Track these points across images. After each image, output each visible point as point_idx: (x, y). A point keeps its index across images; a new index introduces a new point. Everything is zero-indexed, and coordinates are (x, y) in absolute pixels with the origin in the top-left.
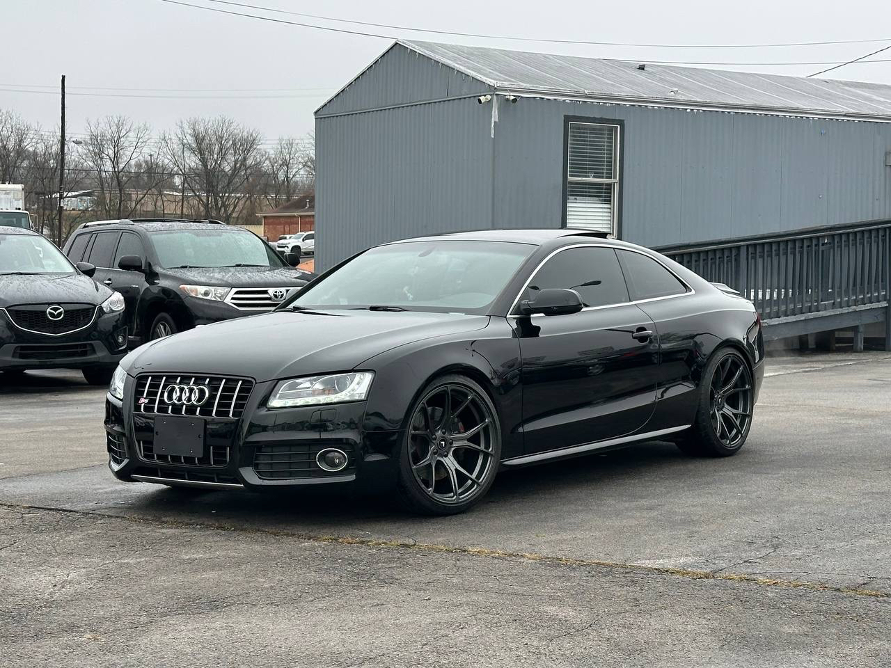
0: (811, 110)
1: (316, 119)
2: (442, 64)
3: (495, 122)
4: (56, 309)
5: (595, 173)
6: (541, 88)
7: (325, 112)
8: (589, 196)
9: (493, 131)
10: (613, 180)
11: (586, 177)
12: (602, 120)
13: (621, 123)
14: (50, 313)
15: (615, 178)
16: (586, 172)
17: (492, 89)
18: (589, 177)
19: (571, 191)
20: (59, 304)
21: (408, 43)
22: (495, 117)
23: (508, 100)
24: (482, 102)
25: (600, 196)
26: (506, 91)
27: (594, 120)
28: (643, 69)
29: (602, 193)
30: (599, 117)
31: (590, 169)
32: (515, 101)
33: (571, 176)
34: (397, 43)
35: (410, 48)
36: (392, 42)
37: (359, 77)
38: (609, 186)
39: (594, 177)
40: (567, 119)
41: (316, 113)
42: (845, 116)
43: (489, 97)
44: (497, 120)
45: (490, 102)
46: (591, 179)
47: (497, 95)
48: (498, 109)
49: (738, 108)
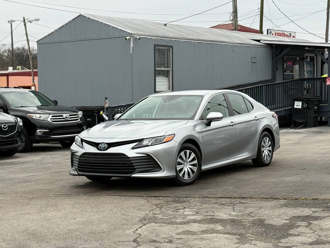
0: (229, 42)
1: (38, 44)
2: (104, 24)
3: (132, 47)
4: (5, 125)
5: (164, 66)
6: (147, 34)
7: (43, 41)
8: (162, 75)
9: (131, 51)
10: (169, 69)
11: (160, 68)
12: (166, 46)
13: (172, 47)
14: (3, 127)
15: (170, 68)
16: (160, 66)
17: (130, 34)
18: (162, 68)
19: (157, 73)
20: (5, 123)
21: (86, 15)
22: (132, 46)
23: (136, 38)
24: (127, 39)
25: (165, 75)
26: (136, 35)
27: (163, 46)
28: (166, 25)
29: (166, 74)
30: (165, 45)
31: (162, 65)
32: (140, 39)
33: (157, 68)
34: (81, 15)
35: (88, 17)
36: (79, 14)
37: (61, 27)
38: (168, 71)
39: (164, 68)
40: (155, 46)
41: (37, 42)
42: (239, 44)
43: (129, 37)
44: (133, 46)
45: (130, 39)
46: (163, 69)
47: (132, 36)
48: (133, 42)
49: (207, 41)
